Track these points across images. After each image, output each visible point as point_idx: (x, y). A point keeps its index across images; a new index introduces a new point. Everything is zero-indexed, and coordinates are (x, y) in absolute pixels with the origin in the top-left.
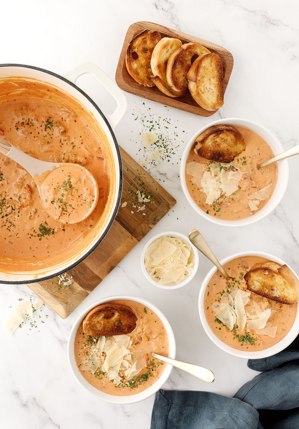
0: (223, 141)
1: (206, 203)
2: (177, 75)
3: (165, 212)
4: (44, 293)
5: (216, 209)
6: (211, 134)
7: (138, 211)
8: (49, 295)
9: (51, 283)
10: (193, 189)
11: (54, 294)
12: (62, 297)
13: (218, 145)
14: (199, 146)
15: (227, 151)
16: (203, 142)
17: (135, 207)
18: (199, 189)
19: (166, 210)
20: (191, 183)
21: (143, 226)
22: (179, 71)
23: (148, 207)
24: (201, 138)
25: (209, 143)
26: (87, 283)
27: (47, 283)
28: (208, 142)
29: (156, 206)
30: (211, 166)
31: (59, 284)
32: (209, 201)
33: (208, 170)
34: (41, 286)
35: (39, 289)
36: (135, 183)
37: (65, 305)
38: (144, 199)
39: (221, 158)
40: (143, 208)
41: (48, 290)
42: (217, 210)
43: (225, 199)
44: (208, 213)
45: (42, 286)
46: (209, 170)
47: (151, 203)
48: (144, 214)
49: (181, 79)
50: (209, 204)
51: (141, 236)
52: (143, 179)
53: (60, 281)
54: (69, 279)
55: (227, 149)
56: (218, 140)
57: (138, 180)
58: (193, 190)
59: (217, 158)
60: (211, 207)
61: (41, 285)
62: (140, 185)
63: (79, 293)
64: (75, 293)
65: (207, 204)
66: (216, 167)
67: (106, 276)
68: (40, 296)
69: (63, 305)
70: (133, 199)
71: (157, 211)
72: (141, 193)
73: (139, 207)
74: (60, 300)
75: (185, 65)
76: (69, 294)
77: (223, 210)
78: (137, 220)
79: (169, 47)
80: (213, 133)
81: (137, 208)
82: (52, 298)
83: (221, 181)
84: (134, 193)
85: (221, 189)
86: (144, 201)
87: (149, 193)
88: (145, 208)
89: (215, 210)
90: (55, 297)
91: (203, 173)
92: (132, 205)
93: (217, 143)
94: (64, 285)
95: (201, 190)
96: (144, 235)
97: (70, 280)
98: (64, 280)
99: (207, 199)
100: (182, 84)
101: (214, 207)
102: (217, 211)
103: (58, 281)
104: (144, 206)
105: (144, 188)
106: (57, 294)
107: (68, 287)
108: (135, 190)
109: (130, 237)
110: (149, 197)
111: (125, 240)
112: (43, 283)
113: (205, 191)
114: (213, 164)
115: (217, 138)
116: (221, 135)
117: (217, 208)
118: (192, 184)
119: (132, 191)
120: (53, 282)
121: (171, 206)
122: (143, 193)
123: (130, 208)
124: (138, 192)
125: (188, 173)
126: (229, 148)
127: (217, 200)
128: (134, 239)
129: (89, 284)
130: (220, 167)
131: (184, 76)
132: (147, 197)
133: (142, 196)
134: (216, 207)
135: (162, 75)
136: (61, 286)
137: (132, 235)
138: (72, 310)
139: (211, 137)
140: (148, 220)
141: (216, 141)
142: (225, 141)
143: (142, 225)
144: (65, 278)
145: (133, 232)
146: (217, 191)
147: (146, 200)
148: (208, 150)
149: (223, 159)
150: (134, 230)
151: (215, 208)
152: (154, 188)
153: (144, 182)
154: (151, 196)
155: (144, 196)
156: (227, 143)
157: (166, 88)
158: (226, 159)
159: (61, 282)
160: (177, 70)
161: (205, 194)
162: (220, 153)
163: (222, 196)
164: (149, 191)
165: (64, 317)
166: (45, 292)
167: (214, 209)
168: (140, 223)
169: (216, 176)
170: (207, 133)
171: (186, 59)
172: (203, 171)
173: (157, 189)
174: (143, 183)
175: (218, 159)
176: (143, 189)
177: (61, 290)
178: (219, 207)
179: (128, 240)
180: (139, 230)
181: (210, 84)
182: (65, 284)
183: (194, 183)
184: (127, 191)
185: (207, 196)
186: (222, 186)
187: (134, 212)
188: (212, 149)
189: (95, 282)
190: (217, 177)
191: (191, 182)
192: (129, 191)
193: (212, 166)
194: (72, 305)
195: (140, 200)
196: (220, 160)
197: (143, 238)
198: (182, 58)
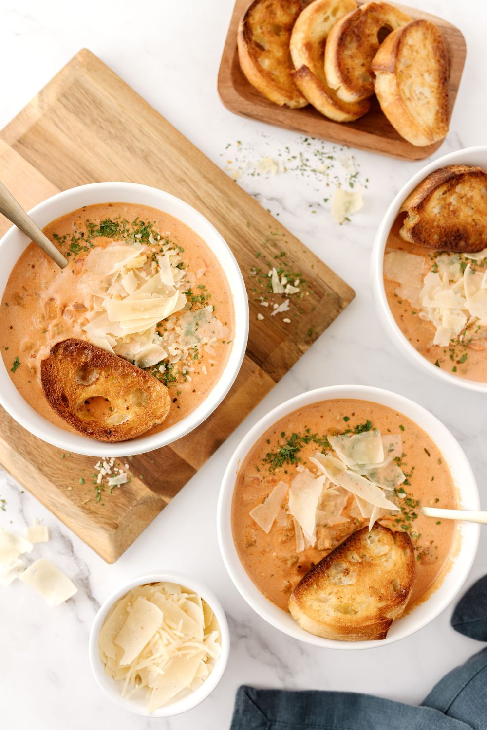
0: (464, 201)
1: (435, 342)
2: (349, 63)
3: (332, 315)
4: (64, 505)
5: (457, 356)
6: (436, 188)
7: (274, 313)
8: (76, 510)
9: (81, 481)
10: (402, 312)
11: (87, 507)
12: (104, 513)
13: (454, 212)
14: (411, 221)
15: (473, 224)
16: (420, 207)
17: (266, 304)
18: (415, 313)
19: (335, 312)
20: (396, 300)
21: (285, 348)
22: (353, 55)
23: (295, 305)
24: (416, 200)
25: (434, 208)
26: (161, 479)
27: (71, 482)
28: (431, 207)
29: (313, 301)
30: (439, 261)
31: (99, 481)
32: (442, 339)
33: (433, 269)
34: (56, 489)
35: (53, 496)
36: (264, 252)
37: (113, 532)
38: (285, 286)
39: (462, 244)
40: (284, 307)
41: (73, 498)
42: (458, 359)
43: (479, 331)
44: (437, 364)
45: (59, 488)
46: (435, 269)
47: (302, 295)
48: (287, 320)
49: (358, 72)
50: (442, 346)
51: (280, 371)
52: (281, 244)
53: (100, 477)
54: (121, 471)
55: (474, 220)
56: (452, 199)
57: (270, 247)
58: (402, 316)
59: (454, 244)
60: (445, 352)
61: (57, 486)
62: (276, 257)
63: (145, 502)
64: (135, 503)
65: (437, 346)
66: (452, 263)
67: (204, 461)
68: (56, 511)
69: (107, 530)
70: (261, 289)
71: (315, 312)
72: (279, 274)
73: (276, 306)
74: (101, 519)
75: (366, 45)
76: (120, 505)
77: (473, 357)
78: (270, 333)
79: (329, 12)
80: (442, 185)
81: (271, 308)
82: (83, 515)
83: (466, 293)
84: (264, 274)
85: (465, 311)
86: (287, 291)
87: (297, 275)
88: (289, 306)
89: (453, 360)
90: (91, 512)
91: (423, 275)
92: (260, 301)
93: (452, 208)
94: (110, 484)
95: (421, 315)
96: (287, 367)
97: (124, 472)
98: (110, 472)
99: (437, 333)
100: (361, 82)
101: (450, 353)
102: (458, 362)
103: (97, 476)
104: (287, 302)
105: (286, 265)
106: (93, 506)
107: (119, 488)
108: (265, 267)
109: (257, 373)
110: (297, 283)
111: (247, 379)
112: (62, 481)
113: (430, 317)
114: (444, 257)
115: (451, 194)
116: (458, 189)
117: (459, 353)
118: (400, 302)
119: (259, 272)
120: (85, 478)
121: (345, 304)
122: (283, 274)
123: (256, 307)
124: (274, 273)
125: (390, 277)
126: (477, 217)
127: (459, 336)
128: (267, 377)
129: (167, 482)
130: (460, 262)
131: (363, 65)
132: (291, 283)
133: (280, 280)
134: (456, 352)
135: (315, 66)
136: (102, 487)
137: (261, 367)
138: (129, 543)
139: (438, 194)
140: (296, 334)
141: (450, 204)
142: (469, 200)
143: (282, 345)
144: (112, 468)
145: (263, 360)
146: (458, 314)
147: (290, 290)
148: (433, 227)
149: (467, 245)
150: (266, 356)
151: (455, 355)
152: (306, 265)
153: (285, 250)
154: (302, 282)
155: (284, 281)
156: (473, 206)
157: (326, 92)
158: (473, 244)
159: (104, 478)
160: (347, 53)
161: (430, 322)
162: (458, 230)
163: (468, 327)
164: (296, 271)
165: (109, 559)
166: (66, 503)
167: (451, 357)
168: (280, 340)
169: (451, 282)
170: (428, 185)
171: (367, 31)
172: (422, 271)
173: (312, 266)
174: (283, 254)
175: (457, 245)
176: (283, 266)
177: (103, 497)
178: (464, 353)
179: (254, 378)
180: (275, 356)
181: (423, 85)
182: (112, 482)
183: (404, 298)
184: (249, 270)
185: (436, 329)
186: (467, 305)
187: (264, 315)
188: (442, 223)
189: (180, 477)
190: (454, 286)
191: (396, 296)
192: (252, 270)
193: (443, 262)
194: (128, 531)
195: (277, 289)
196: (460, 247)
197: (284, 373)
198: (357, 27)
